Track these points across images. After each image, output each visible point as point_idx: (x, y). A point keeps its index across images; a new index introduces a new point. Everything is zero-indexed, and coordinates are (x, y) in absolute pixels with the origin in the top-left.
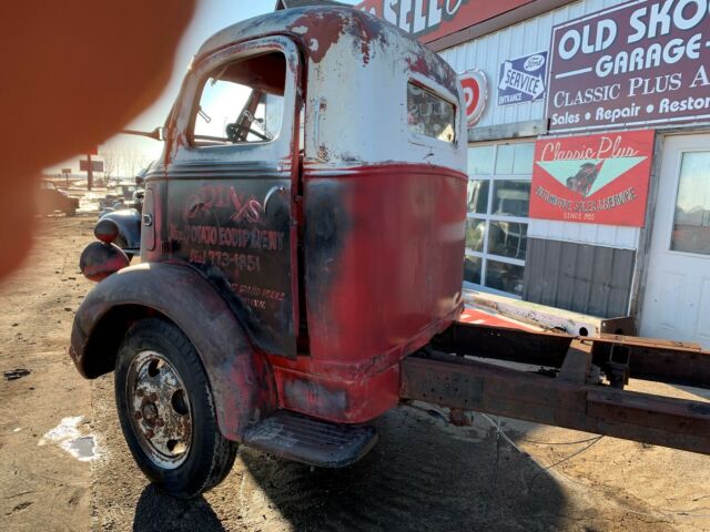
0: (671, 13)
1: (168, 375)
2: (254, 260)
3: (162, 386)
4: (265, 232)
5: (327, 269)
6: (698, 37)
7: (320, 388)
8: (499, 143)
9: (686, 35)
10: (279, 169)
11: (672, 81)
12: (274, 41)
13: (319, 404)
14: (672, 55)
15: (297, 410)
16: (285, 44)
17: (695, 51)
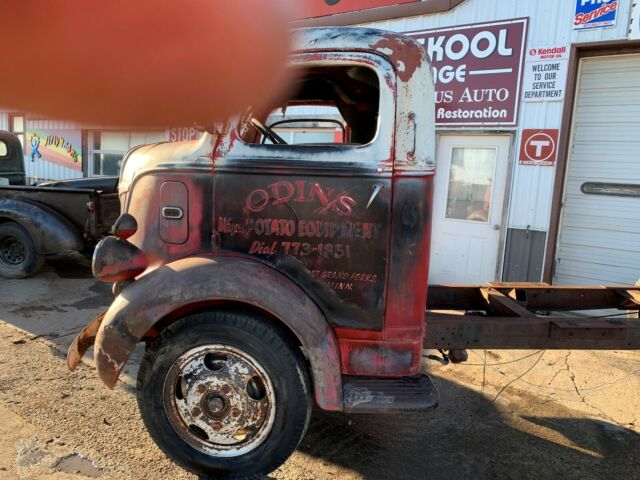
0: (443, 46)
1: (238, 365)
2: (344, 249)
3: (233, 377)
4: (358, 224)
5: (410, 253)
6: (464, 67)
7: (390, 351)
8: (296, 130)
9: (455, 64)
10: (380, 170)
11: (446, 96)
12: (365, 57)
13: (386, 365)
14: (445, 77)
15: (362, 374)
16: (379, 62)
17: (462, 76)
